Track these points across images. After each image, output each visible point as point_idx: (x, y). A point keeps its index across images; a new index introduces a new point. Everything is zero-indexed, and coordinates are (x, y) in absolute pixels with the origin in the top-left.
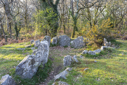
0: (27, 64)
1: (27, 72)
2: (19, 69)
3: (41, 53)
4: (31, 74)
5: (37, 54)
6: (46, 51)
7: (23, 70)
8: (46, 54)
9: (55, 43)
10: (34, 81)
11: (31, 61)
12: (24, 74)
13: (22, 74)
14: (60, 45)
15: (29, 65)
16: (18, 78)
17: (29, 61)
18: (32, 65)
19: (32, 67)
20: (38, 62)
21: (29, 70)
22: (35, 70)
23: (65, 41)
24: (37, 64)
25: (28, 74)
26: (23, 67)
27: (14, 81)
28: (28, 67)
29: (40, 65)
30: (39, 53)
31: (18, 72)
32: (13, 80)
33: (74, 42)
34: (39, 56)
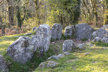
0: (20, 45)
1: (19, 54)
2: (10, 50)
3: (39, 37)
4: (24, 58)
5: (33, 38)
6: (45, 36)
7: (15, 51)
8: (46, 40)
9: (69, 34)
10: (26, 66)
11: (24, 42)
12: (16, 56)
13: (13, 56)
14: (76, 37)
15: (22, 47)
16: (9, 59)
17: (22, 42)
18: (26, 48)
19: (25, 51)
20: (33, 46)
21: (22, 53)
22: (29, 55)
23: (84, 31)
24: (31, 47)
25: (20, 57)
26: (15, 47)
27: (4, 61)
28: (20, 49)
29: (36, 51)
30: (36, 37)
31: (10, 53)
32: (3, 59)
33: (97, 33)
34: (36, 41)
